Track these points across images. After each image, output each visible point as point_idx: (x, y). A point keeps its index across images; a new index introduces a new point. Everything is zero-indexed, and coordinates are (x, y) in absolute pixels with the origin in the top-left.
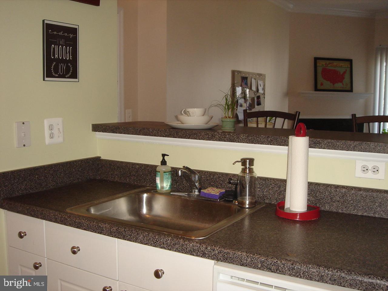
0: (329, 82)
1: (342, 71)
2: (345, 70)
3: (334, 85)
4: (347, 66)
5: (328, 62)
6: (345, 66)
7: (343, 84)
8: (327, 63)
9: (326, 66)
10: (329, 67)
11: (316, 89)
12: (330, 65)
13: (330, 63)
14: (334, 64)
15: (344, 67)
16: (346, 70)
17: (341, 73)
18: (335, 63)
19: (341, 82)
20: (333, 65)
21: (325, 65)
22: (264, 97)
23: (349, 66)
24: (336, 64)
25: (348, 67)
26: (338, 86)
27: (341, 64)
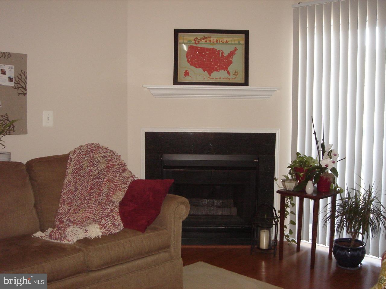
0: (200, 70)
1: (226, 50)
2: (233, 49)
3: (210, 74)
4: (237, 42)
5: (200, 35)
6: (233, 42)
7: (229, 73)
8: (199, 38)
9: (196, 43)
10: (203, 45)
11: (176, 82)
12: (205, 40)
13: (204, 38)
14: (212, 39)
15: (231, 44)
16: (236, 49)
17: (226, 54)
18: (214, 37)
19: (226, 69)
20: (210, 41)
21: (194, 42)
22: (25, 94)
23: (243, 42)
24: (215, 39)
25: (239, 44)
26: (219, 75)
27: (225, 39)
